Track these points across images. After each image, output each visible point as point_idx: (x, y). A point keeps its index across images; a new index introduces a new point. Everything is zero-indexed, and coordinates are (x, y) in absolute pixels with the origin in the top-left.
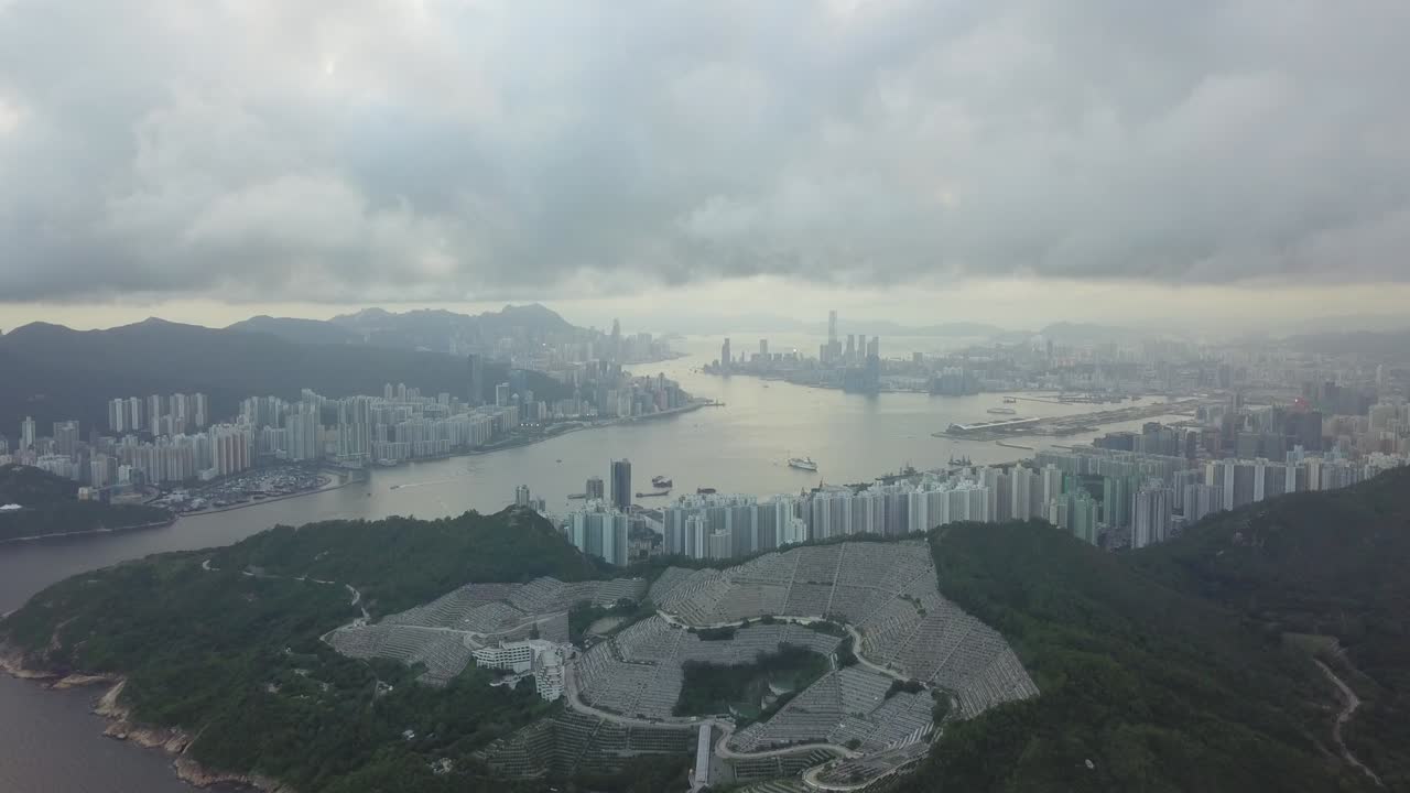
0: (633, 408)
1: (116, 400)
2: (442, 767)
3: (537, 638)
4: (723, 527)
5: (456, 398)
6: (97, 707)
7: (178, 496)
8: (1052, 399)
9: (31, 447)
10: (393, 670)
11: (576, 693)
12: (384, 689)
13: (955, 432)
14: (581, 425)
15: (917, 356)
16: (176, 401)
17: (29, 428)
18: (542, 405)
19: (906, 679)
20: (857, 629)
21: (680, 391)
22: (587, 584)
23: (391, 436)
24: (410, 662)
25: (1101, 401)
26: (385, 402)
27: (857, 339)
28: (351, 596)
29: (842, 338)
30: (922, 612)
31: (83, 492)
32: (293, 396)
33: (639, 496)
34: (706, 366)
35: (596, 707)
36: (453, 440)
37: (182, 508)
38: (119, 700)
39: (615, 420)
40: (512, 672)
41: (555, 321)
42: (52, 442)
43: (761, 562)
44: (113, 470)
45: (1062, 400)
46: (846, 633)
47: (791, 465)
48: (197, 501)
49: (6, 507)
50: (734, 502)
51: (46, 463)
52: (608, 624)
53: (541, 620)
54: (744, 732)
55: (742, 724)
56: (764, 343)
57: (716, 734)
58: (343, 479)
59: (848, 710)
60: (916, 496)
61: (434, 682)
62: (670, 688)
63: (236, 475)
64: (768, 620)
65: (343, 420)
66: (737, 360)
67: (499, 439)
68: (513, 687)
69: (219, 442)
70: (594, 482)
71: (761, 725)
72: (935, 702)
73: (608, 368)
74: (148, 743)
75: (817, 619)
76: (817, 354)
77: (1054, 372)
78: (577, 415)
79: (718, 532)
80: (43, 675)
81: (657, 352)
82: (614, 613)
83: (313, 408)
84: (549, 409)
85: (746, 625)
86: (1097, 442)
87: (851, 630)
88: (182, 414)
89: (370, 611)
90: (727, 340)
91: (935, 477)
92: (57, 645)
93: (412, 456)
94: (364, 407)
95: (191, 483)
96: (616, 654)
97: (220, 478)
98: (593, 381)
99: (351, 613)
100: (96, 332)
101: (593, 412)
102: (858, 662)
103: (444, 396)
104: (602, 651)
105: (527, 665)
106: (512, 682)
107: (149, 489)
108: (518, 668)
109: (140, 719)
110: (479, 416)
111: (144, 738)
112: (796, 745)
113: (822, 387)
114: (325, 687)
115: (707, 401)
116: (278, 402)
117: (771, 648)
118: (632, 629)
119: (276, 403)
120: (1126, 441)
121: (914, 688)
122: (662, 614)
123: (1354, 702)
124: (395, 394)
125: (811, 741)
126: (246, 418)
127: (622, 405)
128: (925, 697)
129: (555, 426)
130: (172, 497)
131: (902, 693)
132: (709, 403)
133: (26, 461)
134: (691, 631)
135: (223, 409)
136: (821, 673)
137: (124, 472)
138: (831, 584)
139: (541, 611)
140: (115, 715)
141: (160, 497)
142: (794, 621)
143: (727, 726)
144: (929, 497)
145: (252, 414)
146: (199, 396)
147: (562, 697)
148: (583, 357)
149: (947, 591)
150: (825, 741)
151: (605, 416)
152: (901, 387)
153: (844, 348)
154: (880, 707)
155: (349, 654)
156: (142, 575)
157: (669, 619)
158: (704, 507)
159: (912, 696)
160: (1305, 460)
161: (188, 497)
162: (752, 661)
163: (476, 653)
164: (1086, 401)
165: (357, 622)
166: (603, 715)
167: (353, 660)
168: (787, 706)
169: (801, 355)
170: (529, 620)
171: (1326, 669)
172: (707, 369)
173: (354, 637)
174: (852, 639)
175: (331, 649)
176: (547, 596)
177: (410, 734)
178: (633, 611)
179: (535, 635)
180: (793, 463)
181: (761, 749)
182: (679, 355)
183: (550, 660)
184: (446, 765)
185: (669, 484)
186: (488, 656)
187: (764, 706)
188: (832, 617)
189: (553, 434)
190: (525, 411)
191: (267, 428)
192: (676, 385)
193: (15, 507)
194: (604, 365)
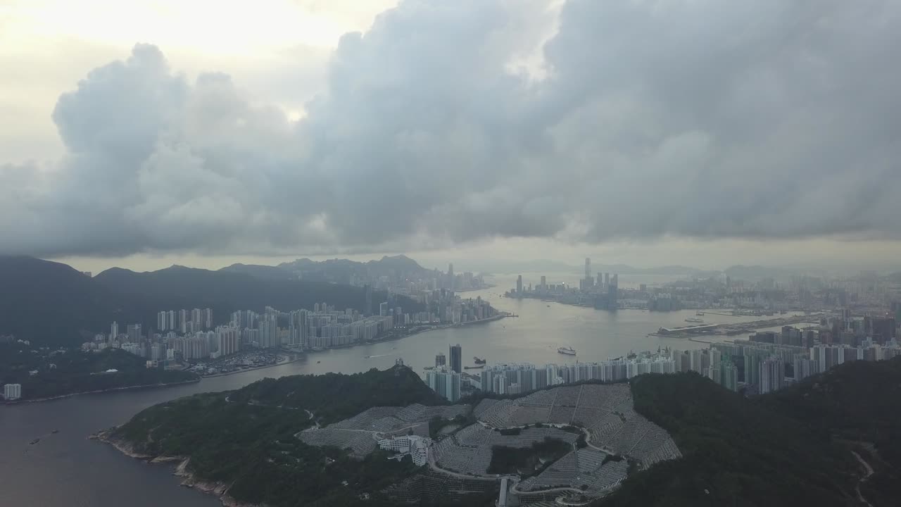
0: (462, 317)
1: (162, 312)
2: (364, 497)
3: (412, 434)
4: (516, 381)
5: (356, 311)
6: (175, 472)
7: (200, 366)
8: (729, 314)
9: (116, 339)
10: (334, 451)
11: (434, 461)
12: (330, 461)
13: (663, 333)
14: (430, 328)
15: (643, 287)
16: (196, 312)
17: (115, 328)
18: (407, 316)
19: (613, 454)
20: (588, 430)
21: (491, 307)
22: (438, 407)
23: (319, 333)
24: (343, 448)
25: (760, 314)
26: (314, 314)
27: (603, 275)
28: (309, 416)
29: (594, 275)
30: (624, 420)
31: (149, 363)
32: (261, 311)
33: (466, 368)
34: (507, 293)
35: (445, 469)
36: (354, 336)
37: (203, 373)
38: (187, 469)
39: (451, 325)
40: (399, 452)
41: (413, 265)
42: (127, 337)
43: (536, 395)
44: (163, 353)
45: (734, 314)
46: (582, 432)
47: (559, 352)
48: (211, 370)
49: (110, 371)
50: (523, 368)
51: (127, 347)
52: (451, 429)
53: (414, 426)
54: (525, 481)
55: (524, 478)
56: (543, 278)
57: (510, 483)
58: (291, 359)
59: (582, 471)
60: (631, 366)
61: (357, 457)
62: (486, 459)
63: (230, 356)
64: (539, 425)
65: (292, 323)
66: (527, 289)
67: (382, 335)
68: (400, 460)
69: (222, 336)
70: (440, 357)
71: (534, 478)
72: (629, 466)
73: (446, 293)
74: (205, 489)
75: (566, 425)
76: (578, 286)
77: (730, 296)
78: (428, 322)
79: (513, 385)
80: (144, 456)
81: (476, 284)
82: (454, 422)
83: (273, 317)
84: (411, 318)
85: (527, 428)
86: (752, 338)
87: (585, 430)
88: (198, 321)
89: (319, 422)
90: (520, 277)
91: (645, 356)
92: (151, 440)
93: (332, 345)
94: (304, 315)
95: (206, 359)
96: (456, 442)
97: (222, 357)
98: (437, 301)
99: (309, 424)
100: (146, 273)
101: (438, 320)
102: (588, 446)
103: (349, 310)
104: (448, 441)
105: (407, 449)
106: (399, 458)
107: (184, 363)
108: (402, 450)
109: (200, 476)
110: (370, 322)
111: (202, 487)
112: (553, 488)
113: (581, 305)
114: (298, 460)
115: (508, 314)
116: (253, 314)
117: (540, 440)
118: (464, 430)
119: (251, 314)
120: (770, 337)
121: (617, 459)
122: (480, 422)
123: (871, 472)
124: (320, 309)
125: (562, 486)
126: (235, 322)
127: (455, 316)
128: (624, 464)
129: (415, 328)
130: (197, 367)
131: (611, 462)
132: (508, 315)
133: (115, 345)
134: (496, 430)
135: (221, 318)
136: (568, 452)
137: (170, 353)
138: (575, 407)
139: (413, 421)
140: (186, 475)
141: (190, 367)
142: (554, 426)
143: (516, 479)
144: (639, 366)
145: (238, 321)
146: (208, 309)
147: (427, 464)
148: (430, 287)
149: (638, 409)
150: (569, 486)
151: (445, 323)
152: (631, 306)
153: (595, 282)
154: (598, 469)
155: (310, 444)
156: (193, 404)
157: (484, 425)
158: (504, 370)
159: (616, 463)
160: (873, 346)
161: (206, 367)
162: (530, 446)
163: (379, 442)
164: (750, 314)
165: (313, 428)
166: (449, 473)
167: (312, 447)
168: (548, 468)
169: (568, 286)
170: (408, 426)
171: (858, 457)
172: (507, 295)
173: (312, 435)
174: (585, 435)
175: (301, 441)
176: (416, 414)
177: (345, 483)
178: (464, 422)
179: (411, 433)
180: (561, 350)
181: (533, 490)
182: (491, 286)
183: (420, 445)
184: (367, 496)
185: (484, 362)
186: (386, 444)
187: (536, 469)
188: (574, 424)
189: (413, 333)
190: (396, 319)
191: (247, 329)
192: (488, 304)
193: (114, 370)
194: (443, 291)
